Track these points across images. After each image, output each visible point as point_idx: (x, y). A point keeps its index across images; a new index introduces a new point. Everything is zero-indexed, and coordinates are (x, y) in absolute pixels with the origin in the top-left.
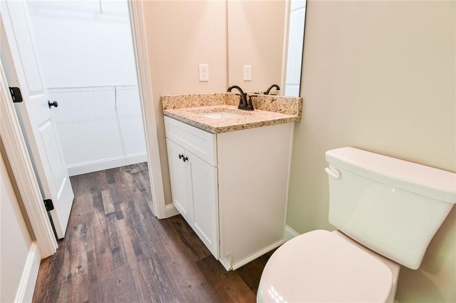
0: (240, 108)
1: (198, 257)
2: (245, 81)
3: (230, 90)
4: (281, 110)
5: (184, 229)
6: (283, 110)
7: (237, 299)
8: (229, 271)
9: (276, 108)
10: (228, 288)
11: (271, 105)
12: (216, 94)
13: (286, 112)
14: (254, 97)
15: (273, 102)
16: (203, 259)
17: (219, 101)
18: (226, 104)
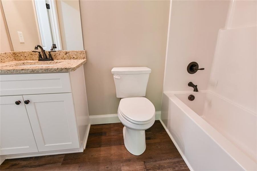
0: (39, 60)
1: (60, 162)
2: (21, 43)
3: (36, 48)
4: (74, 58)
5: (24, 163)
6: (75, 58)
7: (100, 154)
8: (84, 151)
9: (70, 57)
10: (92, 156)
11: (65, 56)
12: (6, 53)
13: (78, 58)
14: (52, 52)
15: (67, 54)
16: (64, 160)
17: (9, 58)
18: (15, 60)
